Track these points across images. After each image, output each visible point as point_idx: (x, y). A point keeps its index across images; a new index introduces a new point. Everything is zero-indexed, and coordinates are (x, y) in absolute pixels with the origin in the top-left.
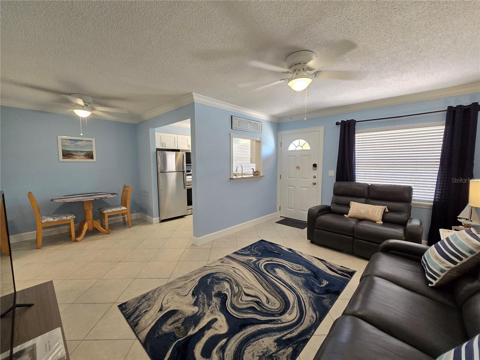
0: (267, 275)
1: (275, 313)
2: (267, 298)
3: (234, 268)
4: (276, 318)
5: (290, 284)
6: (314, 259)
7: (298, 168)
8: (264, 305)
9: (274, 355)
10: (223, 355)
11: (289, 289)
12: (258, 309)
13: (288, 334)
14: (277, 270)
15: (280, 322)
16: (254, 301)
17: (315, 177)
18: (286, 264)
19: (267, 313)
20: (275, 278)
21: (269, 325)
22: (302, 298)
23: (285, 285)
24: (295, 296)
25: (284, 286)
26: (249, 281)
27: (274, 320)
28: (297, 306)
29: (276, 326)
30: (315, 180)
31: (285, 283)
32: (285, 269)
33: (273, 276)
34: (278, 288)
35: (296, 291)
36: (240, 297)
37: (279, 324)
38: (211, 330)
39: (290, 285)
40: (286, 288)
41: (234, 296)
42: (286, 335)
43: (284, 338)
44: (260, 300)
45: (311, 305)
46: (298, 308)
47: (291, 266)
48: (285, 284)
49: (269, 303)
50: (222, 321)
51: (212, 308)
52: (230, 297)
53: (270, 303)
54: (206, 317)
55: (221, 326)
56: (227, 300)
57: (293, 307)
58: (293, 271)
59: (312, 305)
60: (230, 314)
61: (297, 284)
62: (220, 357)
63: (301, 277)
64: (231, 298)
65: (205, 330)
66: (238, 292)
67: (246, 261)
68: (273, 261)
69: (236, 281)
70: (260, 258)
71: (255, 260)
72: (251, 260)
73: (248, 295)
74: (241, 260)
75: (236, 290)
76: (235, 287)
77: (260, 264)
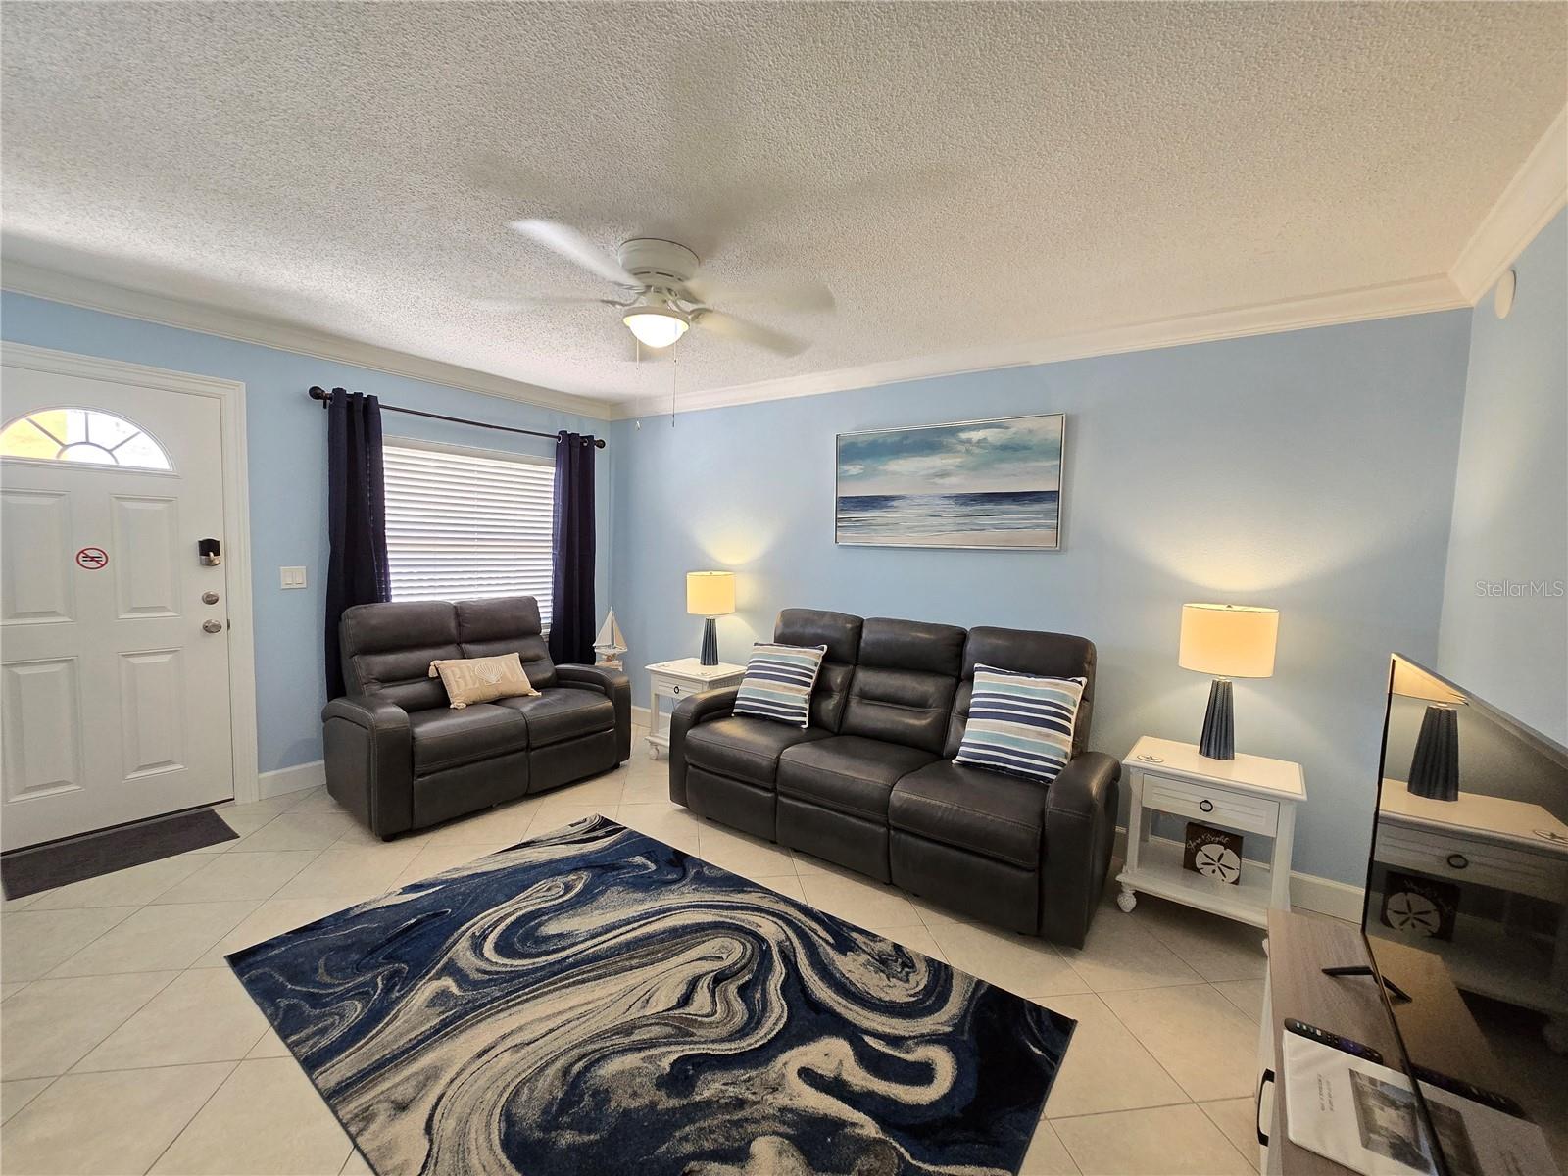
0: (582, 952)
1: (758, 949)
2: (699, 959)
3: (485, 1052)
4: (776, 948)
5: (640, 914)
6: (512, 854)
7: (92, 558)
8: (731, 966)
9: (877, 957)
10: (910, 1038)
11: (657, 918)
12: (746, 978)
14: (550, 930)
16: (715, 987)
17: (211, 600)
18: (521, 909)
19: (762, 963)
20: (595, 941)
21: (798, 960)
22: (698, 901)
23: (642, 923)
24: (689, 911)
25: (644, 925)
27: (783, 951)
29: (800, 950)
30: (214, 614)
31: (629, 921)
32: (549, 913)
33: (585, 940)
35: (669, 907)
36: (696, 1020)
37: (791, 943)
38: (845, 1076)
39: (645, 914)
40: (655, 921)
41: (692, 1035)
43: (831, 941)
44: (708, 973)
47: (539, 900)
48: (637, 921)
49: (720, 957)
50: (805, 1054)
51: (754, 1093)
52: (697, 1046)
53: (723, 955)
54: (799, 1103)
55: (826, 1055)
56: (712, 1052)
59: (725, 891)
60: (773, 1038)
61: (639, 901)
62: (917, 1044)
63: (602, 891)
64: (696, 1043)
65: (852, 1092)
66: (666, 1025)
67: (443, 1013)
68: (480, 936)
69: (598, 1035)
70: (439, 966)
71: (448, 983)
72: (443, 996)
73: (685, 1000)
74: (423, 1029)
75: (656, 1031)
76: (637, 1036)
77: (489, 968)
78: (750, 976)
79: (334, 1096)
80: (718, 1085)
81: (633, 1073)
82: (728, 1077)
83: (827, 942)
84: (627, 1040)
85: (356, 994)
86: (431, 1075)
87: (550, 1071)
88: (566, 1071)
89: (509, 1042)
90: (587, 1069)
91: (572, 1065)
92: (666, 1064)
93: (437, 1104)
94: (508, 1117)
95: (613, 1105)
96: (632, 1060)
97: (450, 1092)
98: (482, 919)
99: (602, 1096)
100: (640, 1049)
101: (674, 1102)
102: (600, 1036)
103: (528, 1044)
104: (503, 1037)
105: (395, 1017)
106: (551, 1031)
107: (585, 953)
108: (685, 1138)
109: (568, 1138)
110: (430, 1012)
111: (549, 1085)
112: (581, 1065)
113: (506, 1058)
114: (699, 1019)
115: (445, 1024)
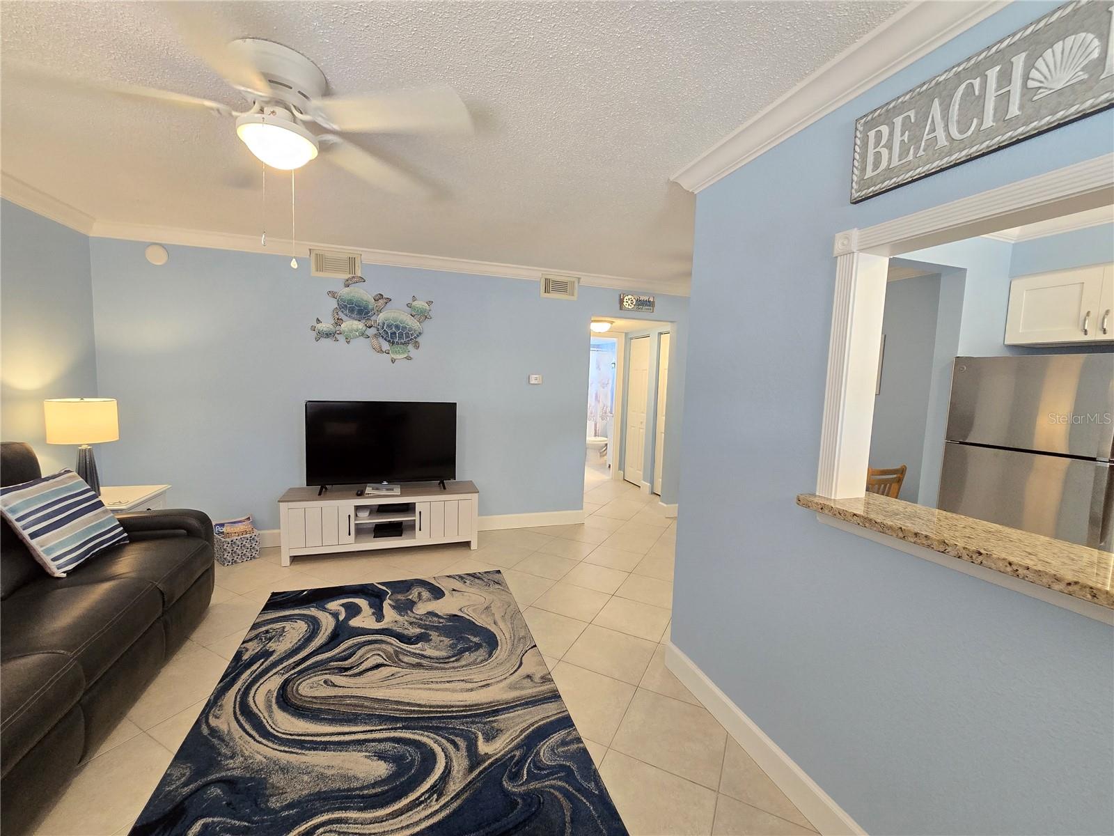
0: (389, 729)
1: (300, 677)
2: (337, 686)
4: (292, 672)
5: (307, 752)
8: (329, 674)
11: (303, 738)
12: (335, 663)
13: (258, 668)
14: (381, 769)
15: (282, 672)
16: (355, 667)
19: (314, 668)
22: (255, 740)
24: (278, 732)
26: (409, 686)
27: (294, 668)
28: (260, 714)
29: (285, 664)
31: (325, 746)
32: (363, 797)
33: (374, 740)
34: (332, 721)
35: (280, 745)
36: (386, 655)
40: (312, 735)
42: (261, 665)
43: (263, 660)
44: (346, 676)
45: (227, 738)
46: (257, 712)
48: (321, 743)
49: (325, 682)
51: (404, 624)
52: (400, 646)
53: (322, 683)
55: (364, 622)
56: (398, 641)
57: (269, 707)
58: (328, 811)
59: (223, 741)
61: (284, 769)
63: (290, 806)
66: (400, 660)
67: (495, 721)
68: (434, 793)
69: (431, 669)
70: (481, 768)
71: (483, 747)
72: (489, 738)
73: (378, 666)
74: (509, 715)
75: (406, 659)
76: (415, 660)
77: (450, 747)
78: (332, 664)
79: (555, 696)
80: (413, 631)
81: (436, 648)
82: (406, 632)
83: (263, 663)
84: (422, 661)
85: (544, 769)
86: (512, 687)
87: (463, 663)
88: (456, 660)
89: (470, 686)
90: (450, 657)
91: (453, 661)
92: (419, 645)
93: (514, 672)
94: (490, 655)
95: (451, 642)
96: (429, 652)
97: (508, 675)
98: (417, 823)
99: (452, 646)
100: (422, 655)
101: (430, 633)
102: (432, 668)
103: (463, 680)
104: (472, 690)
105: (522, 731)
106: (448, 682)
107: (385, 727)
108: (440, 623)
109: (476, 640)
110: (502, 726)
111: (468, 657)
112: (452, 660)
113: (476, 677)
114: (383, 656)
115: (496, 712)
